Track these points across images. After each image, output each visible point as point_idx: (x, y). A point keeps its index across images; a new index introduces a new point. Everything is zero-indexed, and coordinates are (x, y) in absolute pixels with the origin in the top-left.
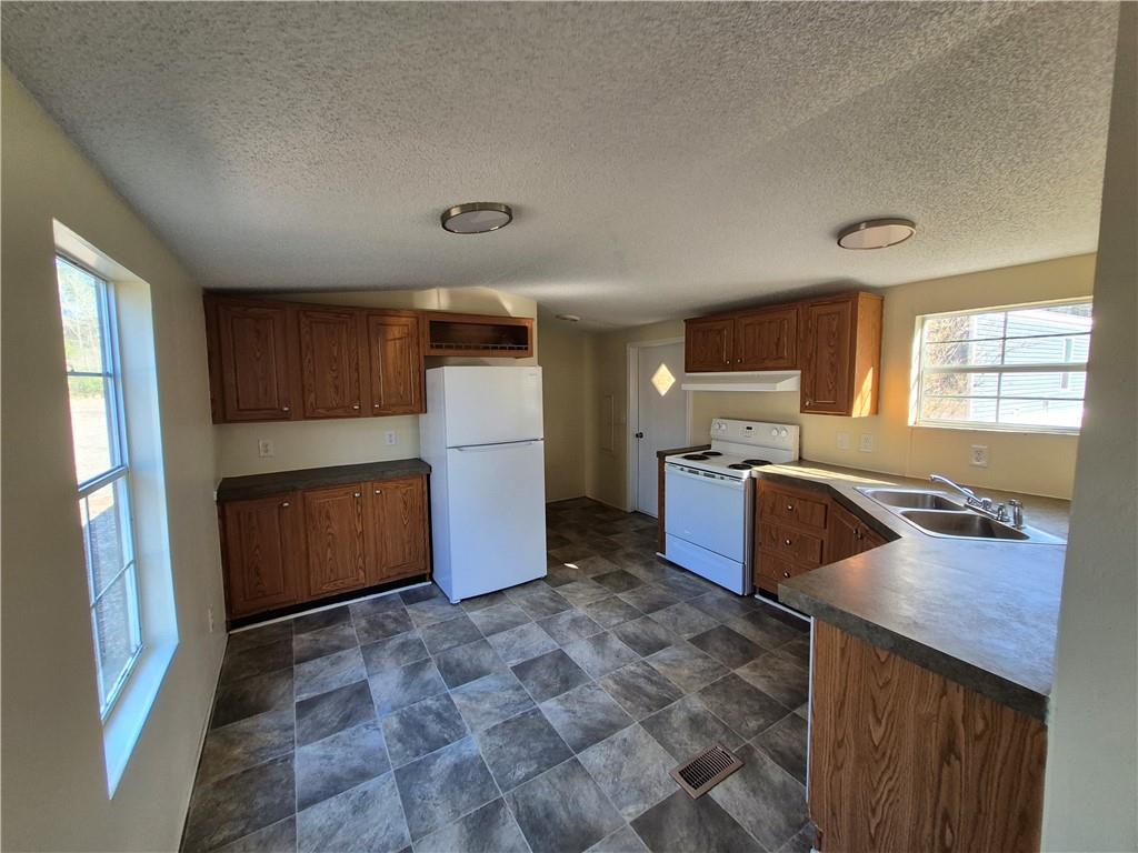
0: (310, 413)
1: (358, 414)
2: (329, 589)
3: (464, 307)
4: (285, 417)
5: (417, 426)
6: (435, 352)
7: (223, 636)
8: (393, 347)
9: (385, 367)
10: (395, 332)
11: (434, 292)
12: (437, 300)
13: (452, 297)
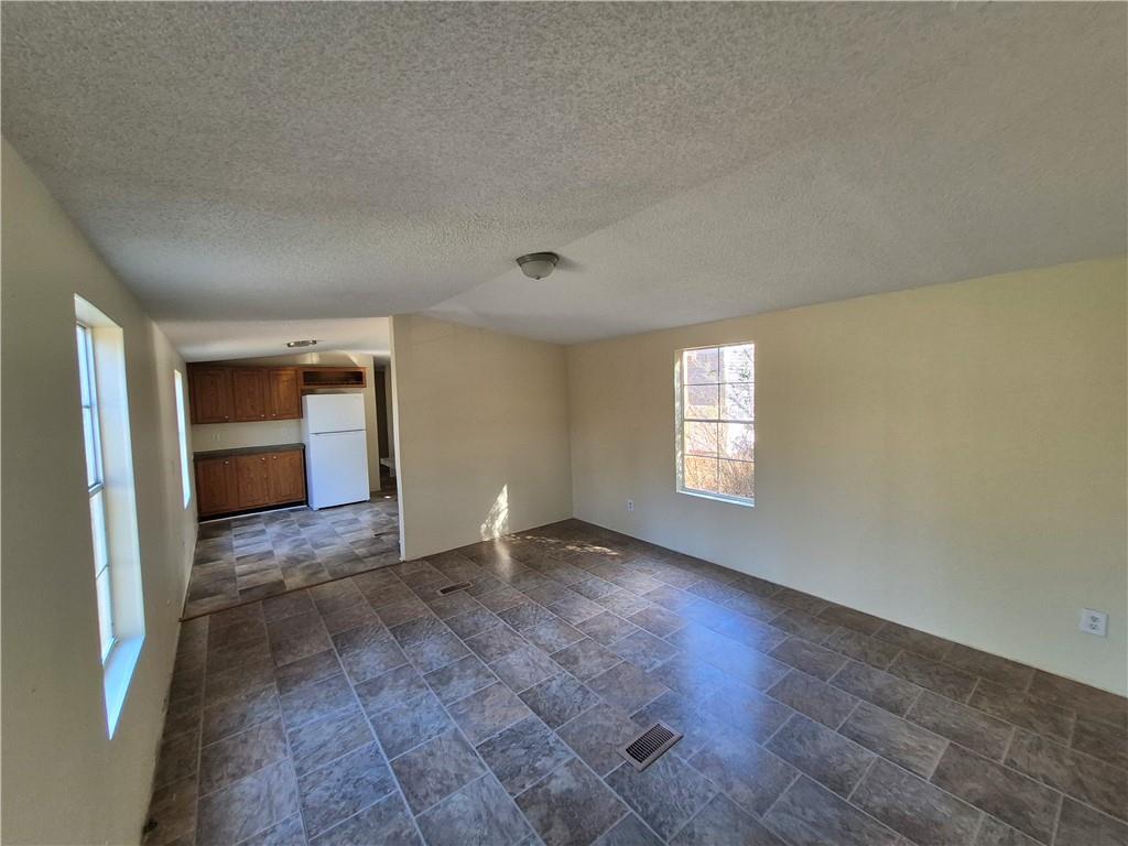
0: (238, 419)
1: (265, 419)
2: (249, 505)
3: (327, 362)
4: (227, 421)
5: (300, 425)
6: (307, 387)
7: (197, 524)
8: (283, 387)
9: (279, 396)
10: (284, 378)
11: (309, 355)
12: (312, 359)
13: (321, 357)
